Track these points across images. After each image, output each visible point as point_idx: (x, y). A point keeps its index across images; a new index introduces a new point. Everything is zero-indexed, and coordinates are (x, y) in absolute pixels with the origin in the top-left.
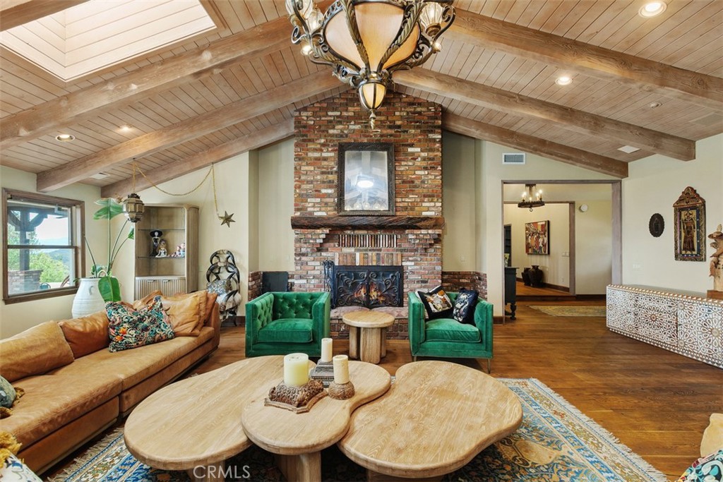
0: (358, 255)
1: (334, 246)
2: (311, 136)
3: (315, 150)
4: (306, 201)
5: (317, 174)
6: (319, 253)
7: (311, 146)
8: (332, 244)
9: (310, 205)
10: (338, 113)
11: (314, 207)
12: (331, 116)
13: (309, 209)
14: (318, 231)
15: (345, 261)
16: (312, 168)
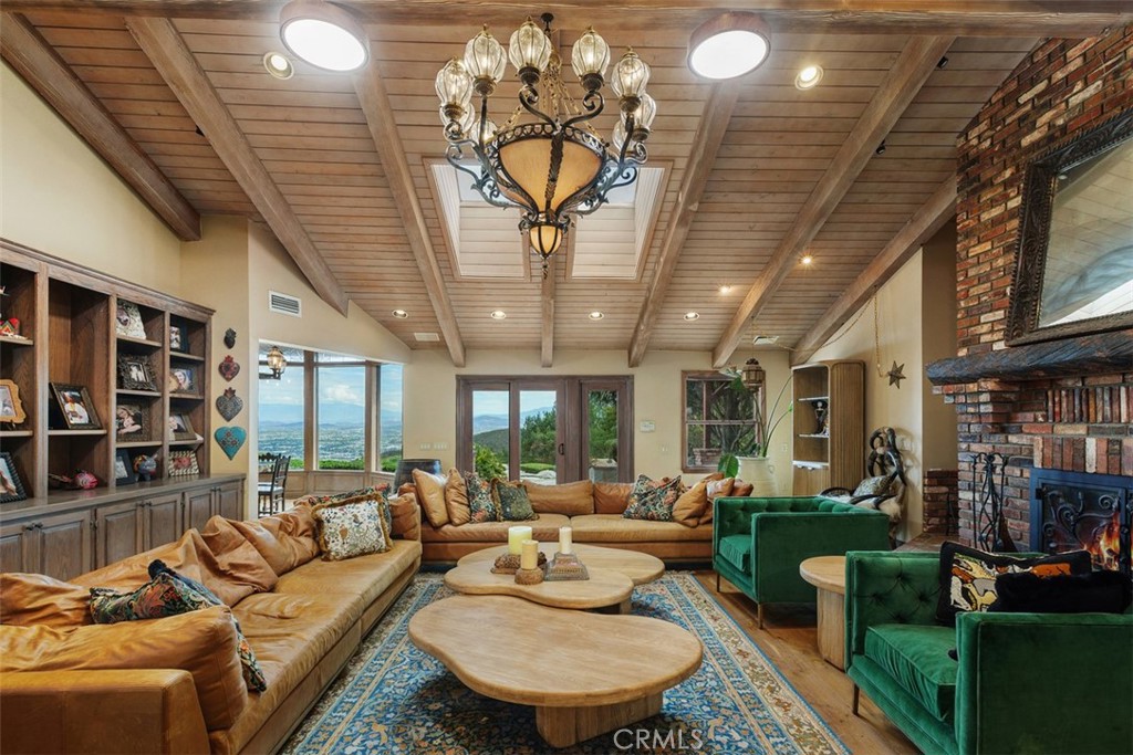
0: (1092, 445)
1: (1036, 419)
2: (986, 175)
3: (993, 203)
4: (979, 323)
5: (997, 257)
6: (1002, 437)
7: (986, 196)
8: (1029, 416)
9: (986, 328)
10: (1041, 86)
11: (992, 331)
12: (1025, 104)
13: (984, 339)
14: (971, 386)
15: (1058, 460)
16: (987, 246)
